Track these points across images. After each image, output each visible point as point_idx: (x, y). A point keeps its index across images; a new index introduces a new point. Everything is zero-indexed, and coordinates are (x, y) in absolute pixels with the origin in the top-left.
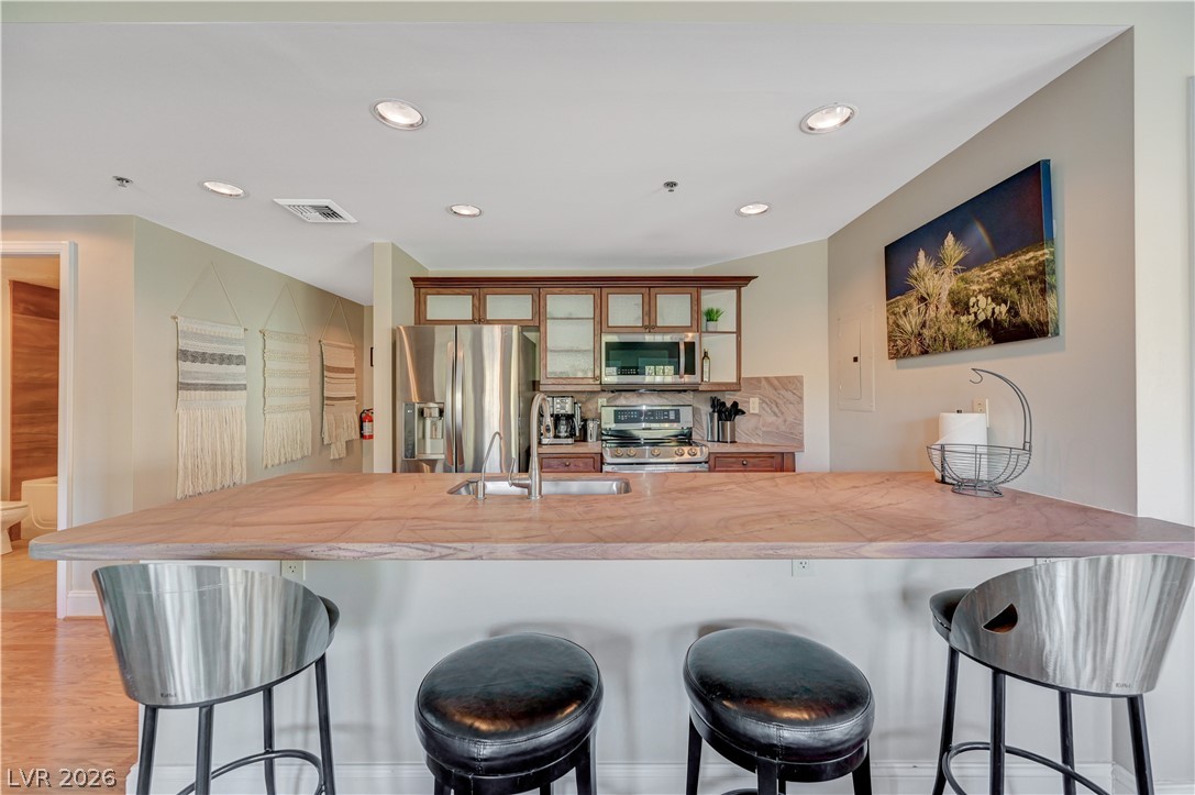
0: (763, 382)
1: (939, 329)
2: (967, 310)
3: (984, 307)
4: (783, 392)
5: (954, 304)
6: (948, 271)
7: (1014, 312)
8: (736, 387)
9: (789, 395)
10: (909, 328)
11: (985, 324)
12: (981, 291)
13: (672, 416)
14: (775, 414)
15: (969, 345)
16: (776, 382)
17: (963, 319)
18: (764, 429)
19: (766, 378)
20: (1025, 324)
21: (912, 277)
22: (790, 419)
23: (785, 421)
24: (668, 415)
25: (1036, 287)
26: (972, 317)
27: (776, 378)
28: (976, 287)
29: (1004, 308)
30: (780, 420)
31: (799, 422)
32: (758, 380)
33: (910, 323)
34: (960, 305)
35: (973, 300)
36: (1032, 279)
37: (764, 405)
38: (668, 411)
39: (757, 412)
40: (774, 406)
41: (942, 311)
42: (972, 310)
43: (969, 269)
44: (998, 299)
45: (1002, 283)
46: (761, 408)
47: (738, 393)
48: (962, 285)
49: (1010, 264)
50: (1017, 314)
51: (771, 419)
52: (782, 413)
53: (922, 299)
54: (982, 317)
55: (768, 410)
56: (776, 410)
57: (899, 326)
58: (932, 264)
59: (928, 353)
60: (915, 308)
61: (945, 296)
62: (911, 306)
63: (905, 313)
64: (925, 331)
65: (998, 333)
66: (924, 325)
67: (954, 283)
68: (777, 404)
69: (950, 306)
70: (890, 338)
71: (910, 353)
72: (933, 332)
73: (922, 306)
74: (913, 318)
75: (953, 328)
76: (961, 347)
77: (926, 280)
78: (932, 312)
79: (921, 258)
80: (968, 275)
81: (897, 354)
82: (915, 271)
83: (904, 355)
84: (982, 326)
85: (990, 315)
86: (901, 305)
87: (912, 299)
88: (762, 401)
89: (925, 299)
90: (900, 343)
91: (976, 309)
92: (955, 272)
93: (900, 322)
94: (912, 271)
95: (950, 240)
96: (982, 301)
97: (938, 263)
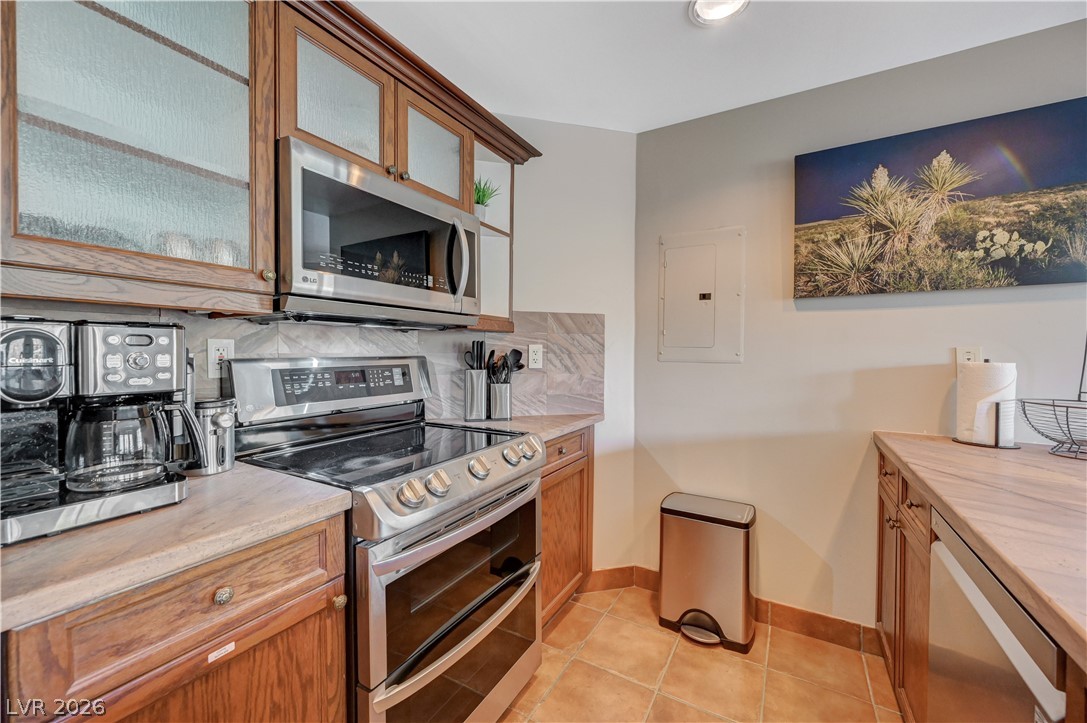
0: (551, 321)
1: (911, 264)
2: (970, 243)
3: (1005, 243)
4: (579, 336)
5: (944, 237)
6: (934, 198)
7: (1058, 250)
8: (506, 326)
9: (586, 341)
10: (847, 261)
11: (1006, 261)
12: (999, 225)
13: (399, 381)
14: (567, 369)
15: (971, 284)
16: (568, 322)
17: (960, 255)
18: (550, 392)
19: (555, 316)
20: (1077, 267)
21: (861, 199)
22: (588, 375)
23: (581, 378)
24: (391, 377)
26: (981, 253)
27: (569, 315)
28: (992, 220)
29: (1041, 246)
30: (576, 377)
31: (598, 381)
32: (543, 316)
33: (849, 254)
34: (954, 237)
35: (981, 235)
37: (551, 356)
38: (390, 368)
39: (539, 365)
40: (565, 357)
41: (920, 244)
42: (979, 245)
44: (1028, 235)
45: (1040, 217)
46: (546, 359)
47: (508, 337)
48: (965, 215)
50: (1063, 254)
51: (560, 376)
52: (578, 367)
53: (879, 226)
54: (999, 254)
55: (557, 363)
56: (569, 364)
57: (821, 257)
58: (905, 185)
59: (882, 291)
60: (862, 236)
61: (927, 226)
62: (853, 234)
63: (838, 242)
64: (880, 265)
65: (1022, 272)
66: (880, 258)
67: (948, 212)
68: (570, 354)
69: (936, 238)
70: (799, 271)
71: (844, 292)
72: (899, 269)
73: (879, 236)
74: (857, 247)
75: (941, 264)
76: (954, 287)
77: (890, 204)
78: (899, 243)
79: (881, 176)
80: (977, 203)
81: (815, 292)
82: (865, 192)
83: (832, 293)
84: (995, 264)
85: (1013, 251)
86: (830, 231)
87: (856, 226)
88: (548, 350)
89: (884, 227)
90: (822, 278)
91: (988, 244)
92: (952, 199)
93: (827, 252)
94: (858, 191)
95: (944, 159)
96: (1001, 236)
97: (918, 185)
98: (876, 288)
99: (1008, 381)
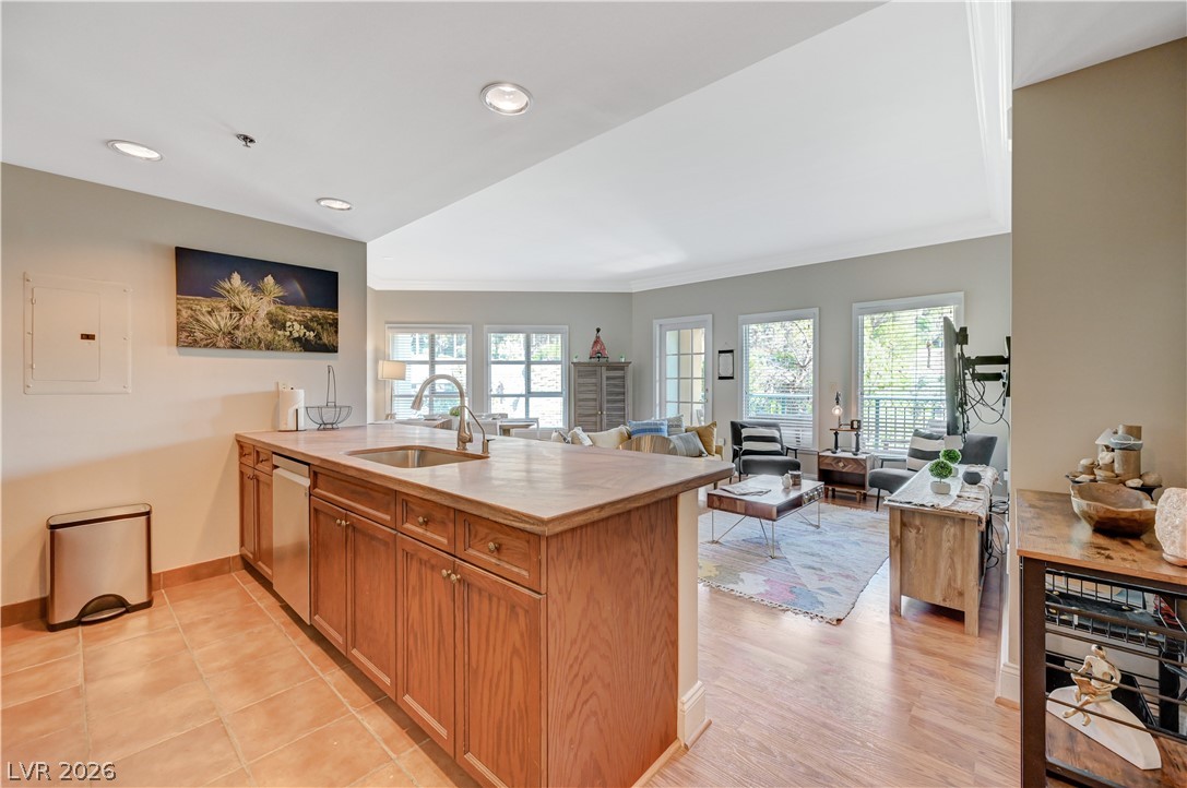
1: (255, 334)
2: (283, 327)
3: (298, 330)
5: (271, 322)
6: (266, 299)
7: (318, 336)
10: (216, 326)
11: (298, 339)
12: (296, 320)
15: (284, 349)
17: (280, 333)
20: (325, 345)
21: (225, 289)
25: (333, 329)
26: (288, 333)
28: (293, 317)
29: (312, 334)
33: (217, 322)
34: (277, 323)
35: (288, 324)
36: (331, 325)
41: (259, 323)
42: (288, 329)
43: (287, 304)
44: (308, 328)
45: (311, 320)
48: (281, 312)
49: (318, 313)
50: (320, 339)
53: (236, 308)
54: (296, 335)
57: (198, 321)
58: (250, 288)
59: (238, 348)
60: (226, 312)
61: (262, 314)
62: (220, 310)
63: (209, 313)
64: (237, 332)
65: (306, 346)
66: (237, 327)
67: (272, 308)
69: (267, 321)
70: (180, 328)
71: (214, 345)
72: (248, 334)
73: (236, 314)
74: (222, 320)
75: (270, 336)
76: (277, 349)
77: (242, 296)
78: (247, 321)
79: (236, 278)
80: (286, 307)
81: (195, 344)
82: (227, 285)
83: (206, 346)
84: (295, 340)
85: (302, 335)
86: (204, 305)
87: (222, 305)
89: (239, 310)
90: (198, 335)
91: (291, 329)
92: (275, 302)
93: (201, 318)
94: (222, 284)
95: (269, 280)
96: (297, 326)
97: (258, 290)
98: (235, 346)
99: (301, 399)
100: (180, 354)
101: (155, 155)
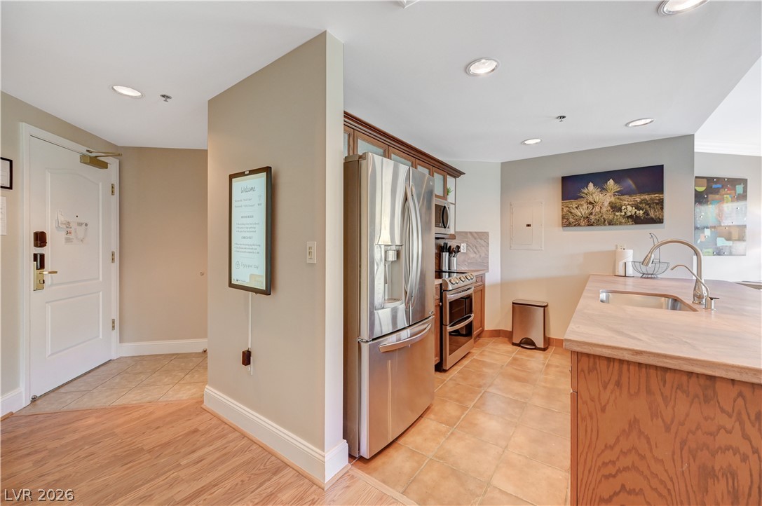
0: (469, 234)
1: (601, 216)
2: (620, 210)
3: (631, 210)
4: (479, 240)
5: (612, 208)
6: (608, 194)
7: (646, 213)
8: (453, 237)
9: (482, 242)
10: (580, 215)
11: (631, 217)
12: (629, 204)
14: (475, 252)
15: (621, 223)
16: (475, 235)
17: (617, 214)
18: (469, 261)
19: (471, 233)
20: (652, 218)
21: (584, 193)
22: (483, 255)
23: (480, 256)
25: (658, 207)
26: (623, 214)
27: (476, 232)
28: (626, 203)
29: (641, 212)
30: (478, 256)
31: (487, 257)
32: (466, 233)
33: (581, 212)
34: (615, 208)
35: (623, 207)
36: (657, 204)
37: (469, 248)
39: (465, 251)
40: (474, 248)
41: (604, 210)
42: (623, 211)
43: (623, 195)
44: (638, 208)
45: (641, 203)
46: (467, 249)
47: (454, 241)
48: (618, 201)
49: (647, 197)
50: (648, 215)
51: (472, 255)
52: (479, 252)
53: (591, 203)
54: (629, 214)
55: (471, 250)
56: (476, 251)
57: (571, 213)
58: (599, 190)
59: (592, 225)
60: (585, 206)
61: (606, 204)
62: (582, 205)
63: (576, 208)
64: (591, 216)
65: (636, 220)
66: (591, 214)
67: (613, 199)
68: (476, 247)
69: (609, 208)
70: (563, 217)
71: (579, 225)
72: (597, 217)
73: (591, 206)
74: (583, 210)
75: (611, 217)
76: (616, 224)
77: (594, 196)
78: (597, 209)
79: (591, 185)
80: (622, 197)
81: (569, 225)
82: (586, 191)
83: (575, 225)
84: (628, 217)
85: (633, 213)
86: (574, 204)
87: (583, 202)
88: (468, 245)
89: (593, 203)
90: (571, 220)
91: (625, 211)
92: (614, 195)
93: (573, 211)
94: (583, 190)
95: (611, 182)
96: (629, 208)
97: (603, 190)
98: (590, 224)
99: (629, 256)
100: (564, 230)
101: (538, 141)
